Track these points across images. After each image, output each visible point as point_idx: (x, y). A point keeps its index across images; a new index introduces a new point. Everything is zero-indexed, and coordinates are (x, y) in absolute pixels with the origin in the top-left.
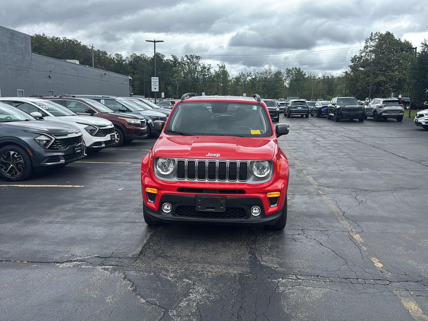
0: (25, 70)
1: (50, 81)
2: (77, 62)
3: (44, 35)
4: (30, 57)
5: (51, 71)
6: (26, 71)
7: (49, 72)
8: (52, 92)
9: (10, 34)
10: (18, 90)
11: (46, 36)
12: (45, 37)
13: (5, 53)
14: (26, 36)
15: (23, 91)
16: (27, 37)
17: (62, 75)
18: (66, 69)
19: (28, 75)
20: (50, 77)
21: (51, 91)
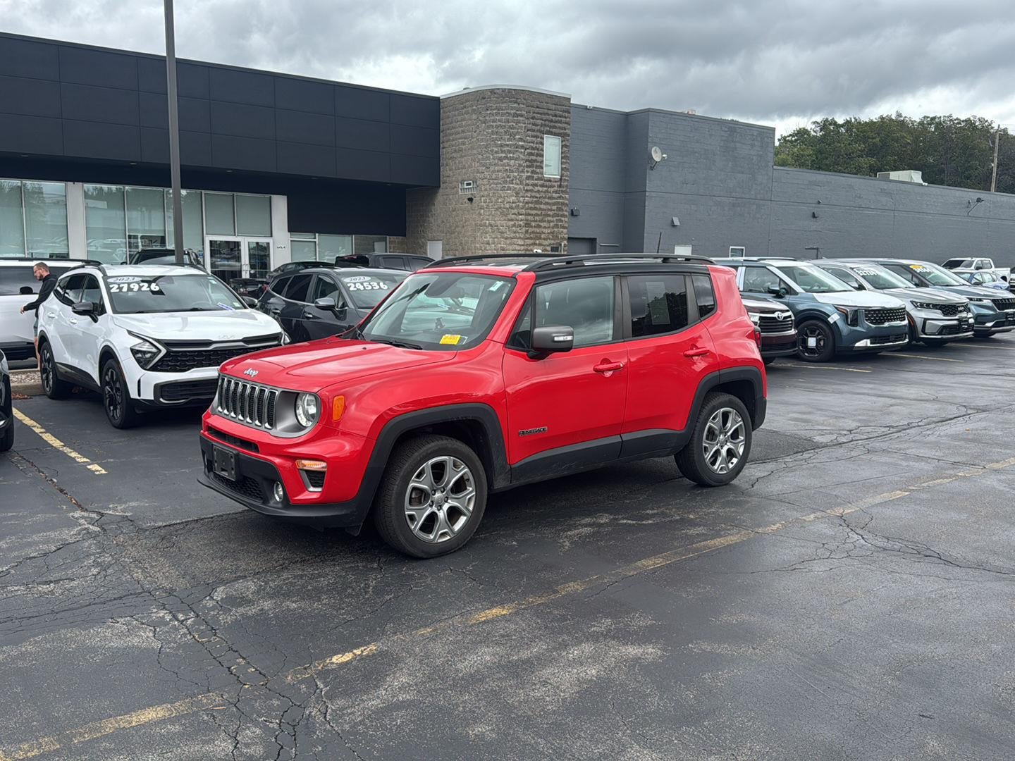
0: (754, 204)
1: (814, 225)
2: (917, 177)
3: (899, 115)
4: (768, 175)
5: (819, 203)
6: (755, 206)
7: (814, 205)
8: (818, 249)
9: (726, 130)
10: (731, 247)
11: (904, 116)
12: (902, 119)
13: (710, 171)
14: (765, 131)
15: (743, 249)
16: (767, 133)
17: (849, 210)
18: (860, 194)
19: (758, 216)
20: (814, 216)
21: (815, 247)
